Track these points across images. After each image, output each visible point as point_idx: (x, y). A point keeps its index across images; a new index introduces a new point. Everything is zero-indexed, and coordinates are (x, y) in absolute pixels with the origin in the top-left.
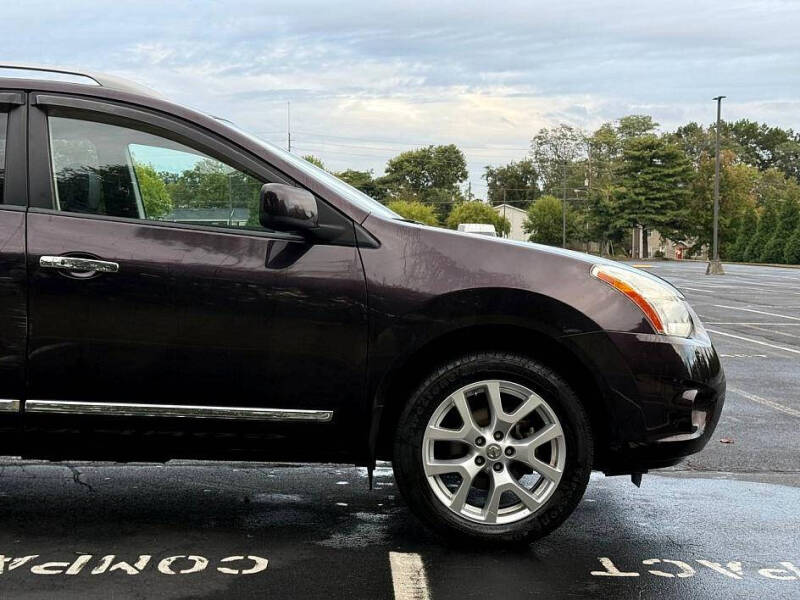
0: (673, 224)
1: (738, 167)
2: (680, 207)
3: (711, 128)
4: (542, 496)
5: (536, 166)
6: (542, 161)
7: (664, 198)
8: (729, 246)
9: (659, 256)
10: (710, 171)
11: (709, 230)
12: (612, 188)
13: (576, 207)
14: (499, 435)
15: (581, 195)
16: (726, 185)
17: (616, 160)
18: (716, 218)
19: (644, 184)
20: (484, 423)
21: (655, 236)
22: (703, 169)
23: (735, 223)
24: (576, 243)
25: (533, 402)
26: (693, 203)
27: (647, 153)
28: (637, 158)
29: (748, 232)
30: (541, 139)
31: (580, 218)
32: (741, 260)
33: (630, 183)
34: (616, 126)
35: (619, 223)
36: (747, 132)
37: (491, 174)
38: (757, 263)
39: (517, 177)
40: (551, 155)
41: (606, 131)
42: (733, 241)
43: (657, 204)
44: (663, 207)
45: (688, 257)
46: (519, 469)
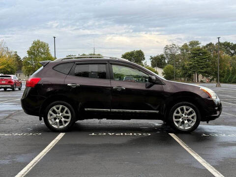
0: (206, 72)
1: (225, 55)
2: (208, 67)
3: (216, 44)
4: (193, 125)
5: (165, 56)
6: (167, 54)
7: (203, 65)
8: (222, 79)
9: (202, 82)
10: (216, 57)
11: (216, 74)
12: (187, 62)
13: (177, 67)
14: (185, 115)
15: (178, 64)
16: (221, 61)
17: (188, 54)
18: (219, 71)
19: (197, 61)
20: (183, 113)
21: (200, 76)
22: (214, 56)
23: (224, 72)
24: (177, 78)
25: (191, 109)
26: (211, 66)
27: (198, 52)
28: (195, 54)
29: (228, 74)
30: (166, 48)
31: (178, 71)
32: (226, 83)
33: (193, 61)
34: (188, 44)
35: (190, 72)
36: (227, 45)
37: (152, 58)
38: (230, 83)
39: (159, 59)
40: (169, 53)
41: (185, 46)
42: (223, 77)
43: (201, 67)
44: (203, 67)
45: (210, 82)
46: (189, 120)
